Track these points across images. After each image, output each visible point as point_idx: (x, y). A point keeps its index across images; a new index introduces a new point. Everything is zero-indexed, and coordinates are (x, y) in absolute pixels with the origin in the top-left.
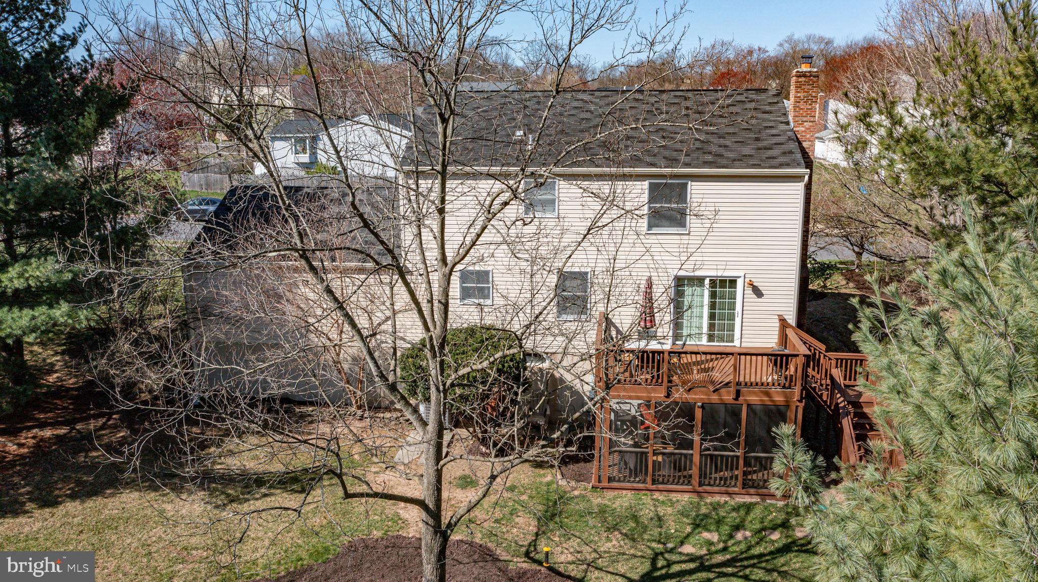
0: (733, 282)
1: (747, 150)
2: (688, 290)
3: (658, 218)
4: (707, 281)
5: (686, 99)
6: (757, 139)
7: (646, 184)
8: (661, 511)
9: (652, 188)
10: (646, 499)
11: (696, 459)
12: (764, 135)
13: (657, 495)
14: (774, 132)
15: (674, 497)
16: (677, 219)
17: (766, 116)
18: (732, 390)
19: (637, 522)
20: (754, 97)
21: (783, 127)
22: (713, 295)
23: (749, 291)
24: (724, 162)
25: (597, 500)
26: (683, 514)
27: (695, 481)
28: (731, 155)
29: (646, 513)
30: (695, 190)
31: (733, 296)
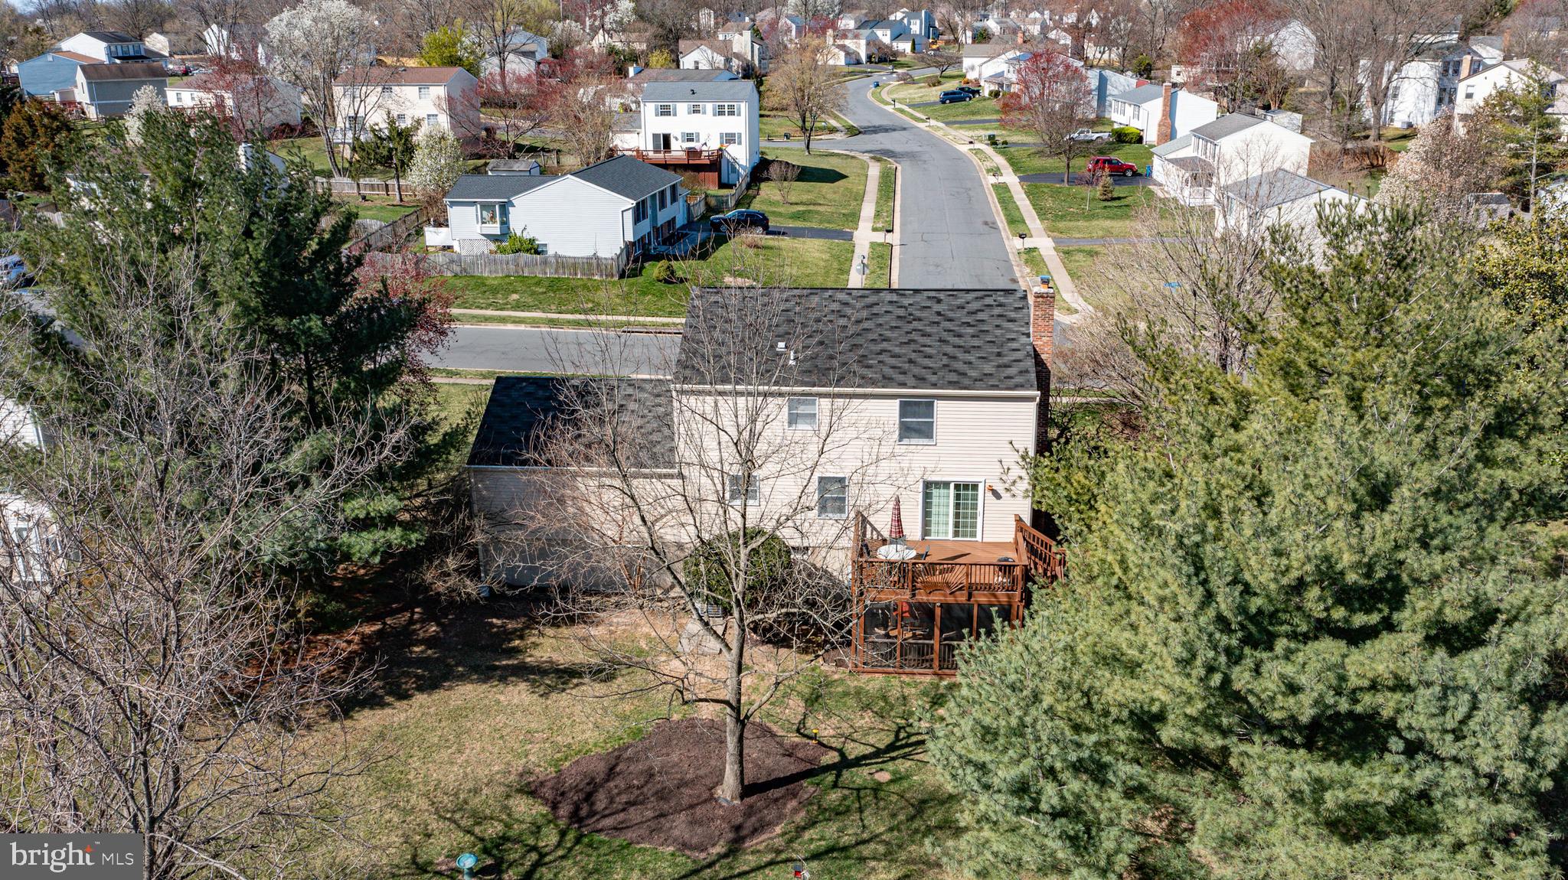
0: (975, 487)
1: (988, 368)
2: (935, 492)
3: (907, 431)
4: (952, 486)
5: (939, 301)
6: (999, 354)
7: (897, 401)
8: (906, 692)
9: (903, 405)
10: (895, 682)
11: (937, 647)
12: (1005, 350)
13: (904, 678)
14: (1015, 345)
15: (918, 678)
16: (925, 431)
17: (1010, 325)
18: (965, 592)
19: (886, 702)
20: (1002, 300)
21: (1024, 339)
22: (958, 497)
23: (989, 494)
24: (966, 382)
25: (853, 684)
26: (925, 693)
27: (936, 663)
28: (973, 374)
29: (894, 693)
30: (940, 406)
31: (975, 498)
